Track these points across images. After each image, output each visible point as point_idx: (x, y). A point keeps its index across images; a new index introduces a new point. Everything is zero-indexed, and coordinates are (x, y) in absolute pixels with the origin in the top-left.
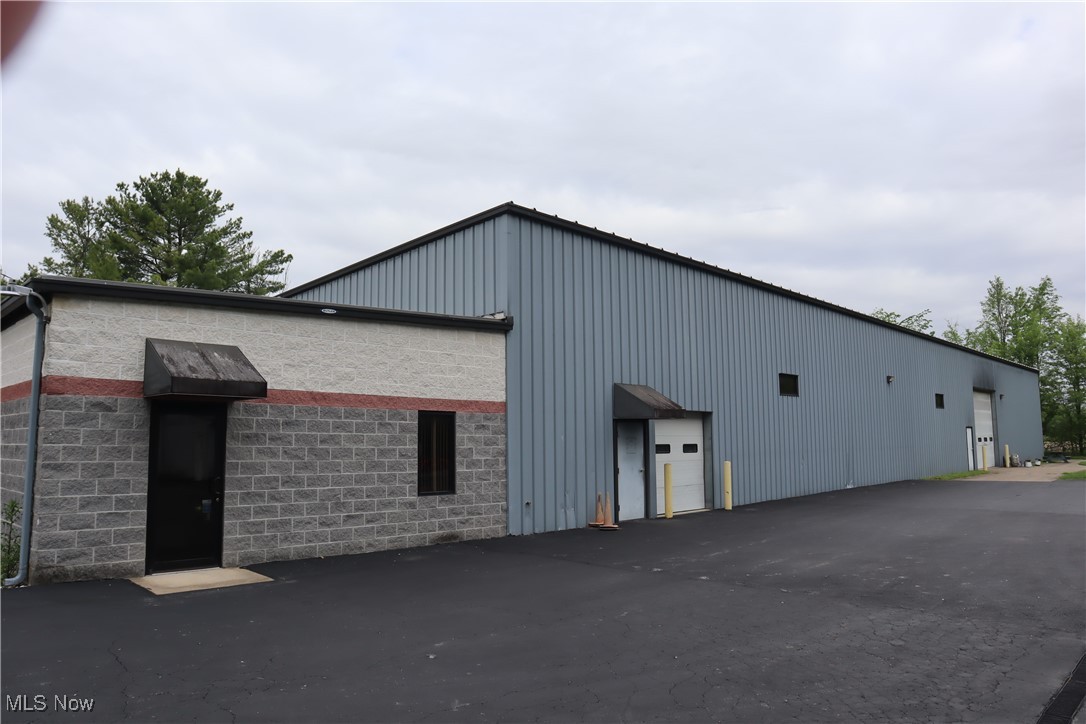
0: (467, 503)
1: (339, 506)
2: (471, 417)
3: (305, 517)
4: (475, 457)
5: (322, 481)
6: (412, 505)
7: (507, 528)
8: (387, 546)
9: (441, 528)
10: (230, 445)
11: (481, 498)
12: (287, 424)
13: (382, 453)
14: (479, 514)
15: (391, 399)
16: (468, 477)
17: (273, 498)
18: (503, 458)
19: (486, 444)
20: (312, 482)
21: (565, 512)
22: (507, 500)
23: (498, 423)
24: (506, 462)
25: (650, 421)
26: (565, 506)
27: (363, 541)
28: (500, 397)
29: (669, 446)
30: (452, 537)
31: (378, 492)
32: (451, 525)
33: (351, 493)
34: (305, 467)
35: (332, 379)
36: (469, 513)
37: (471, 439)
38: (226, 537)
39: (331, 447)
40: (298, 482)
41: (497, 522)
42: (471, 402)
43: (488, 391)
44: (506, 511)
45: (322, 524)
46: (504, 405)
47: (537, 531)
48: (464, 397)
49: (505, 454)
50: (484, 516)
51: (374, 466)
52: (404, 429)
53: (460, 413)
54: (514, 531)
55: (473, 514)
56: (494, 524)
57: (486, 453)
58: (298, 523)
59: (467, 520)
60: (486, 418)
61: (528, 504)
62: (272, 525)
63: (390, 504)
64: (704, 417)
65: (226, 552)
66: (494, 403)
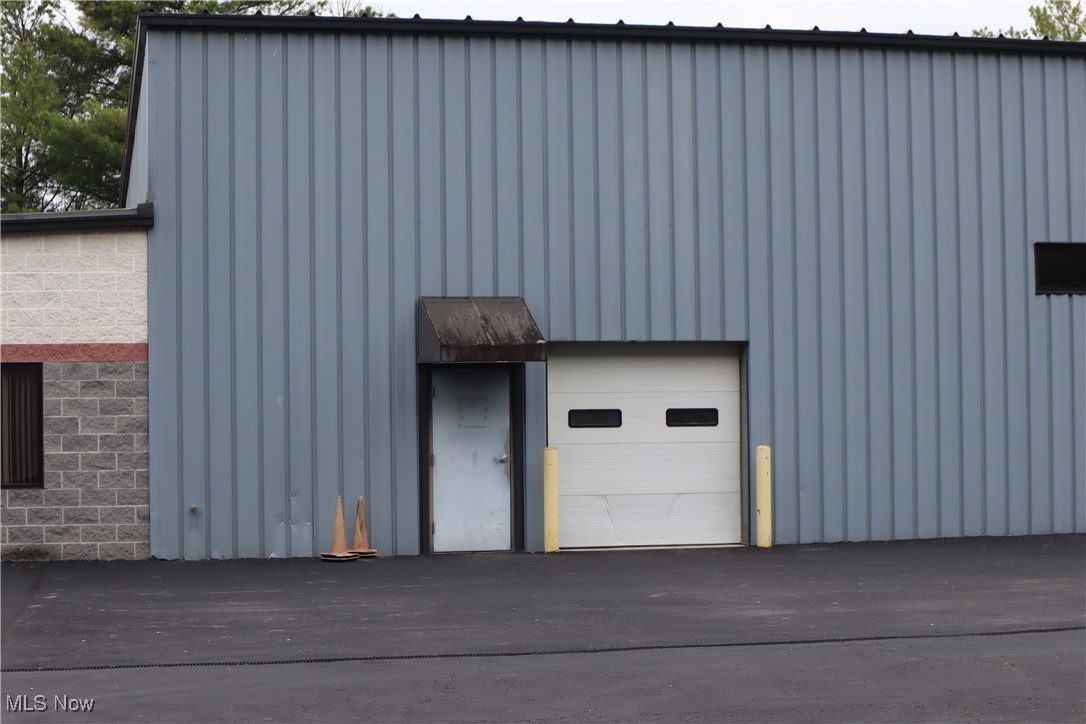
0: (66, 502)
2: (74, 370)
4: (81, 432)
7: (148, 546)
9: (14, 537)
11: (95, 496)
14: (90, 521)
16: (66, 464)
18: (141, 434)
19: (104, 411)
21: (289, 529)
22: (148, 501)
23: (132, 378)
24: (146, 441)
25: (531, 367)
26: (287, 517)
29: (618, 413)
30: (37, 553)
32: (34, 535)
36: (69, 519)
37: (71, 405)
41: (128, 535)
42: (74, 347)
43: (109, 328)
44: (147, 518)
46: (143, 349)
47: (217, 555)
48: (59, 339)
49: (145, 426)
50: (100, 524)
53: (48, 364)
55: (77, 521)
56: (122, 539)
57: (108, 426)
59: (66, 530)
60: (104, 371)
61: (194, 511)
64: (737, 351)
66: (121, 347)
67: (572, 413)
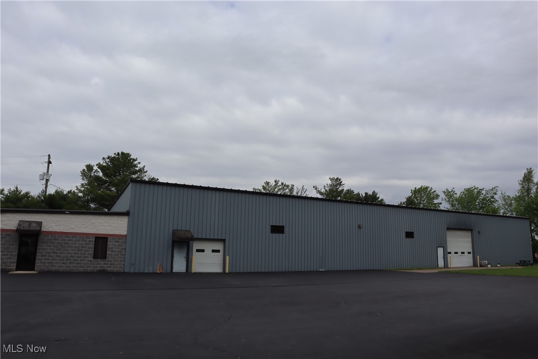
0: (110, 262)
1: (68, 259)
2: (113, 239)
3: (58, 261)
4: (114, 250)
5: (63, 253)
6: (91, 261)
7: (124, 270)
8: (82, 271)
9: (100, 267)
10: (39, 243)
11: (115, 261)
12: (54, 239)
13: (82, 247)
14: (114, 265)
15: (86, 233)
16: (111, 255)
17: (49, 256)
19: (118, 246)
20: (60, 253)
22: (125, 262)
23: (124, 241)
24: (125, 252)
25: (191, 242)
26: (149, 266)
27: (74, 269)
28: (125, 233)
29: (204, 250)
30: (104, 270)
31: (80, 257)
32: (103, 267)
33: (72, 257)
34: (59, 250)
35: (68, 228)
36: (110, 265)
37: (112, 245)
38: (36, 265)
39: (67, 245)
40: (56, 253)
41: (121, 268)
42: (114, 235)
43: (121, 232)
44: (124, 265)
45: (63, 263)
46: (126, 236)
47: (136, 272)
48: (112, 233)
49: (125, 249)
50: (116, 266)
51: (80, 250)
52: (90, 241)
53: (109, 237)
54: (126, 270)
55: (112, 265)
56: (119, 268)
57: (118, 248)
58: (55, 263)
59: (110, 267)
60: (119, 239)
61: (133, 264)
62: (48, 263)
63: (84, 260)
64: (224, 241)
65: (36, 268)
66: (122, 235)
67: (197, 250)
